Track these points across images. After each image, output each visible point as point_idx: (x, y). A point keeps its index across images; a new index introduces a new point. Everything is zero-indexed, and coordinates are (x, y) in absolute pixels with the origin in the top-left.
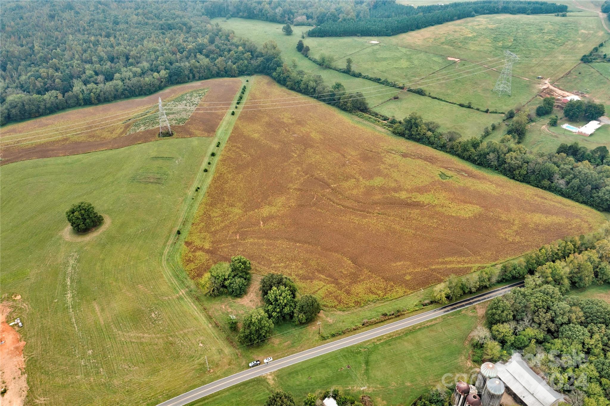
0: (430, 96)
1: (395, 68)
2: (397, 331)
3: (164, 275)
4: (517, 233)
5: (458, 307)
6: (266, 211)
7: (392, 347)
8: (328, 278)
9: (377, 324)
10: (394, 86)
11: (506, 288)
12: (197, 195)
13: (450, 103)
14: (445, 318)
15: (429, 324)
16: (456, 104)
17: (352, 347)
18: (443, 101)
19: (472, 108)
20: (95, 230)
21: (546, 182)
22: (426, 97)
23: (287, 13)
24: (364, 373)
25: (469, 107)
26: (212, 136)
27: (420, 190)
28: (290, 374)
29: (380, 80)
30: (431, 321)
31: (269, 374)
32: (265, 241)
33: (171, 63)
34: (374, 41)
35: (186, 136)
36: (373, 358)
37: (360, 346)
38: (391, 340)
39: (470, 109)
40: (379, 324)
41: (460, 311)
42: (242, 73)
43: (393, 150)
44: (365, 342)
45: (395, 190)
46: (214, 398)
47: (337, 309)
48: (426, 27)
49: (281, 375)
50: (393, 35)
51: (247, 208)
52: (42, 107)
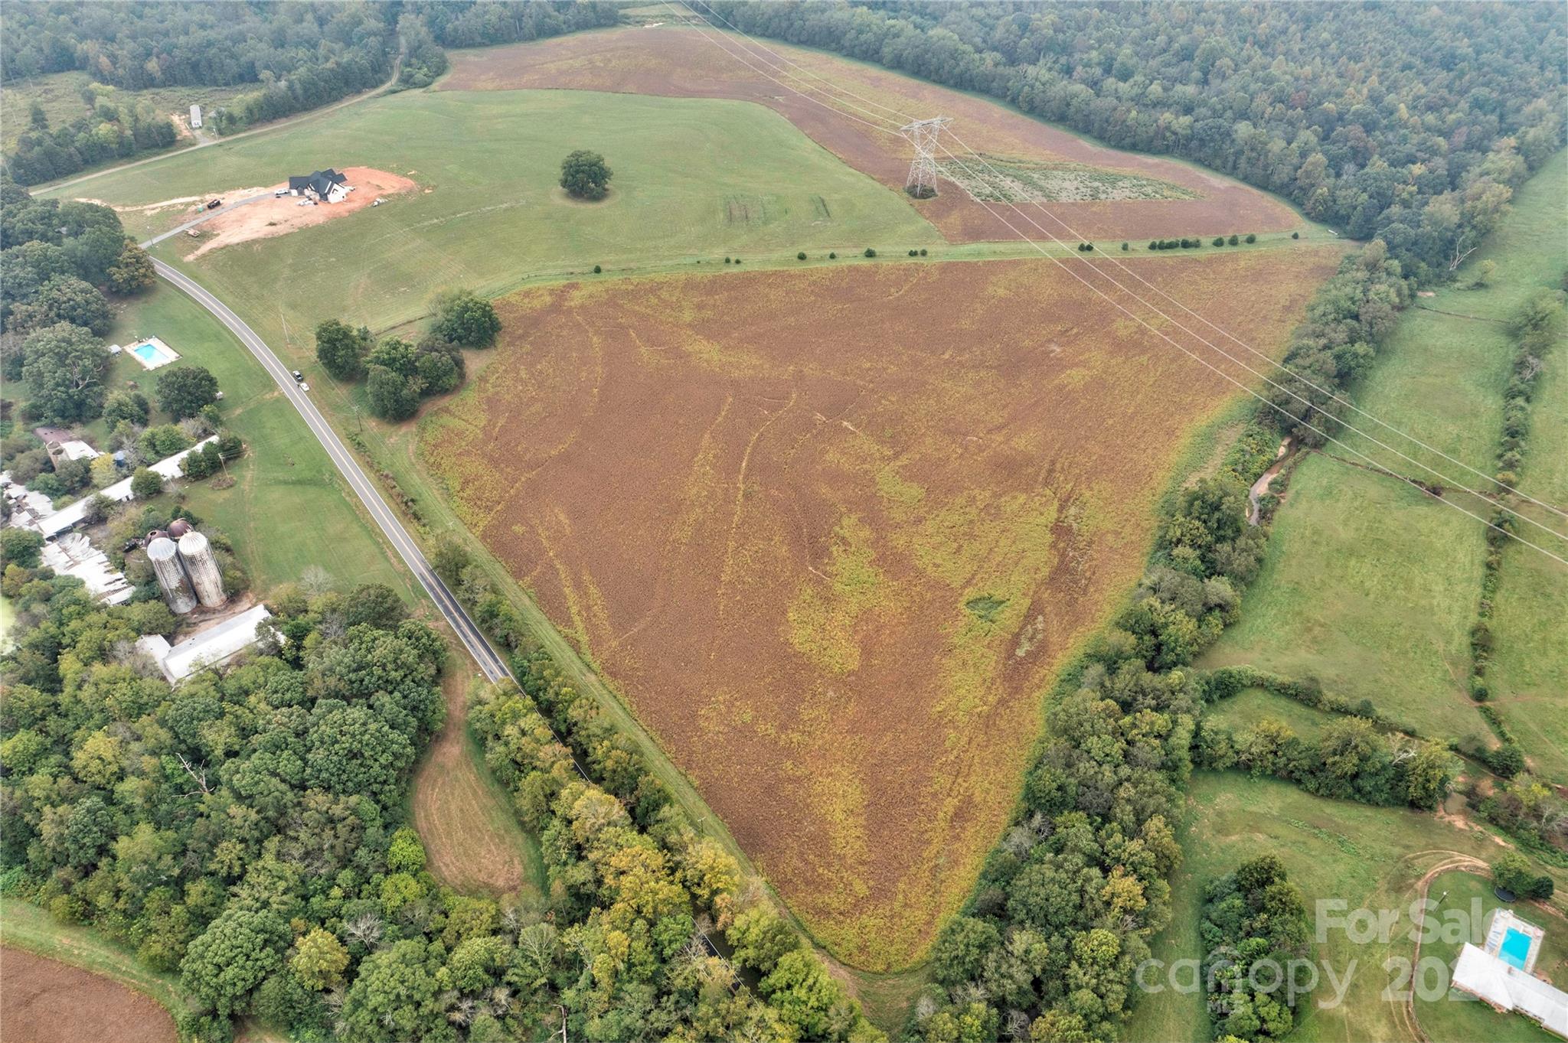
8: (498, 428)
12: (715, 265)
14: (405, 574)
15: (391, 555)
17: (332, 464)
24: (280, 480)
26: (950, 241)
27: (891, 560)
35: (925, 212)
36: (310, 489)
41: (426, 597)
52: (947, 68)
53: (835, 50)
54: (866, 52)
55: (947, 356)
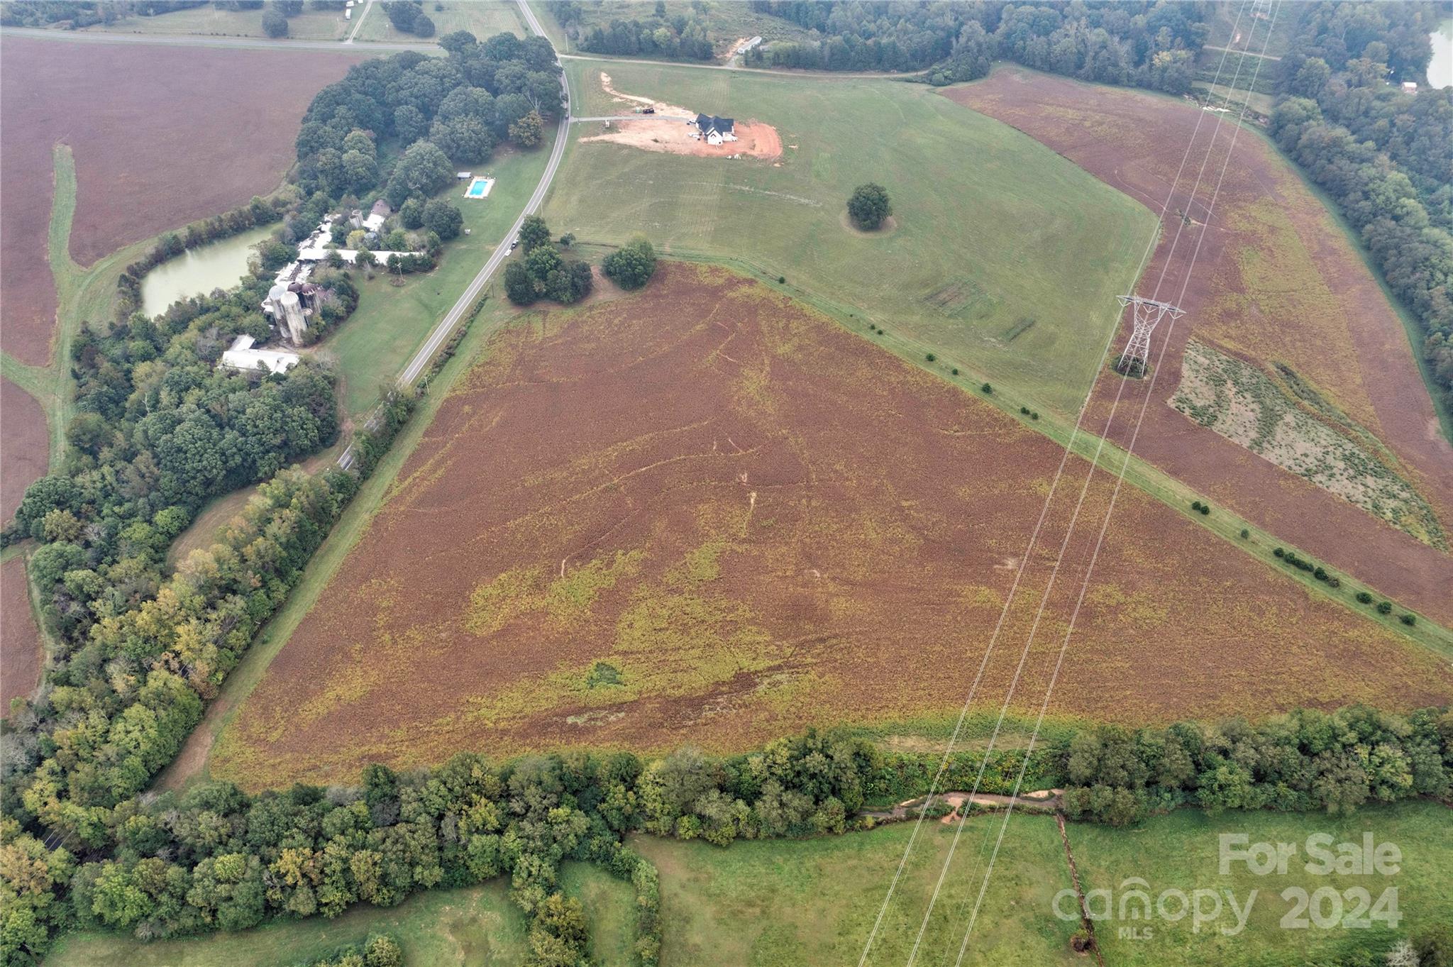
55: (905, 504)
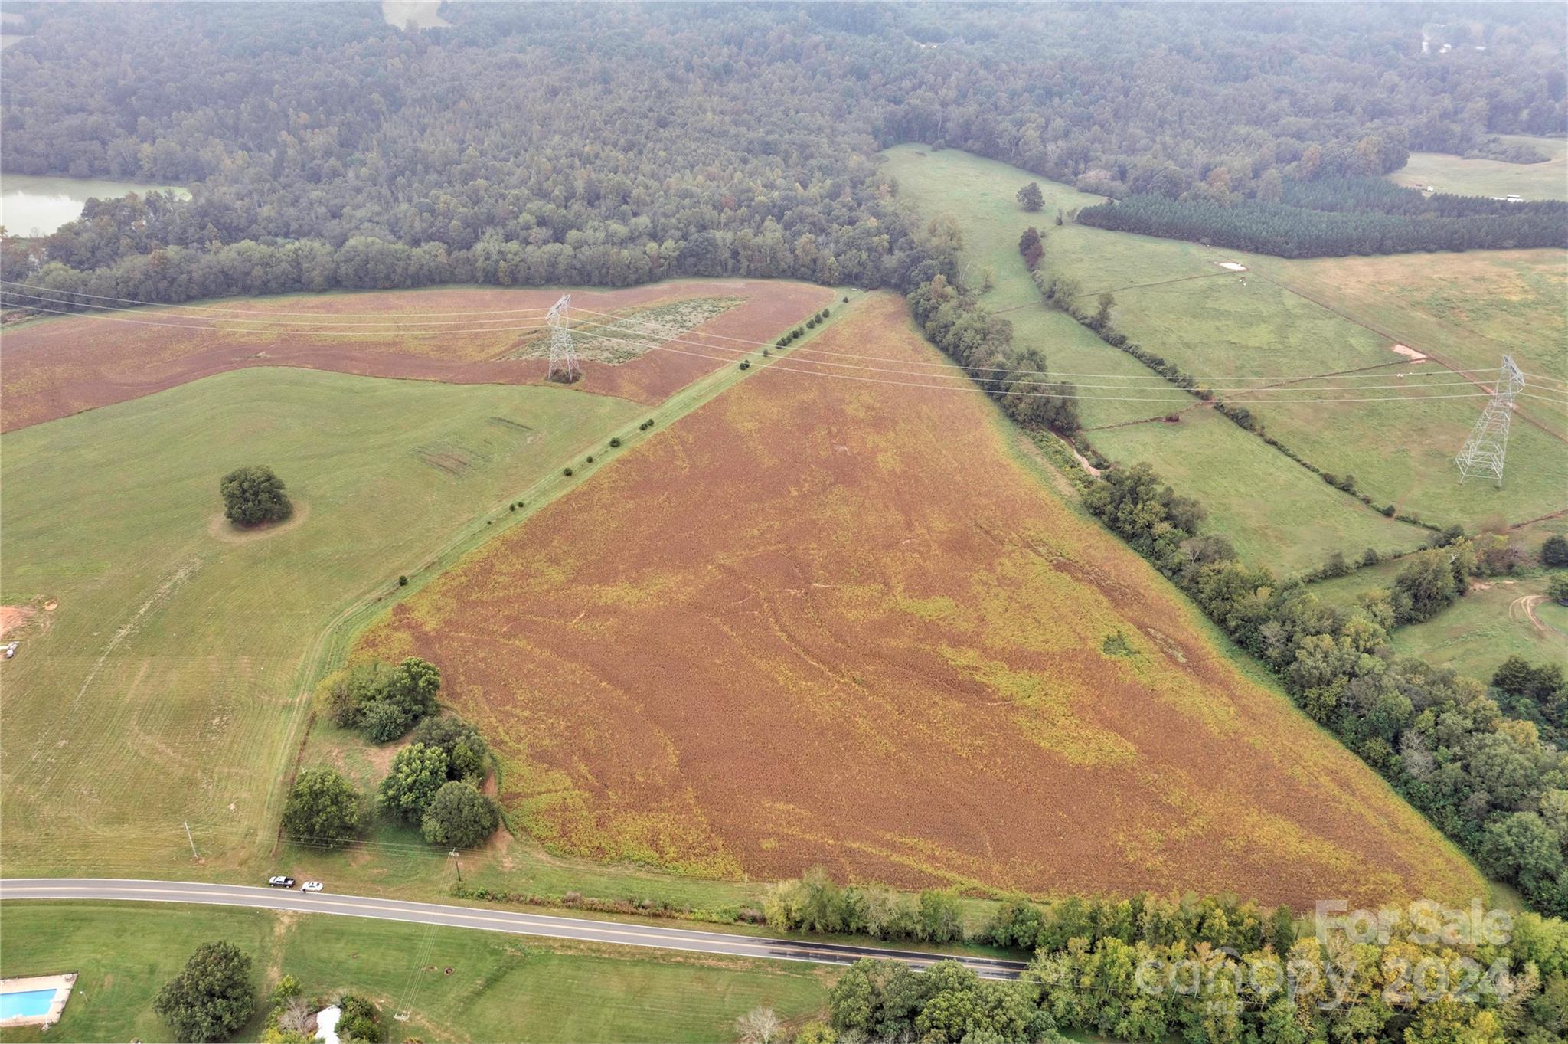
0: (1261, 435)
1: (1230, 343)
2: (621, 946)
3: (304, 655)
4: (1171, 848)
5: (816, 956)
6: (609, 595)
7: (580, 973)
8: (589, 777)
9: (592, 913)
10: (1187, 384)
11: (988, 963)
12: (506, 518)
13: (1304, 465)
14: (758, 967)
15: (710, 963)
16: (1317, 471)
17: (495, 935)
18: (1289, 455)
19: (1354, 494)
20: (269, 528)
21: (1378, 746)
22: (1251, 435)
23: (1075, 156)
24: (467, 997)
25: (1346, 488)
26: (653, 404)
27: (1018, 660)
28: (326, 931)
29: (1161, 363)
30: (721, 958)
31: (290, 913)
32: (547, 654)
33: (702, 227)
34: (1234, 263)
35: (597, 391)
36: (515, 977)
37: (514, 941)
38: (591, 959)
39: (1346, 496)
40: (598, 915)
41: (814, 966)
42: (850, 279)
43: (1045, 544)
44: (528, 937)
45: (957, 641)
46: (160, 911)
47: (544, 847)
48: (1407, 251)
49: (308, 925)
50: (1300, 256)
51: (578, 576)
52: (399, 270)
53: (239, 294)
54: (283, 285)
